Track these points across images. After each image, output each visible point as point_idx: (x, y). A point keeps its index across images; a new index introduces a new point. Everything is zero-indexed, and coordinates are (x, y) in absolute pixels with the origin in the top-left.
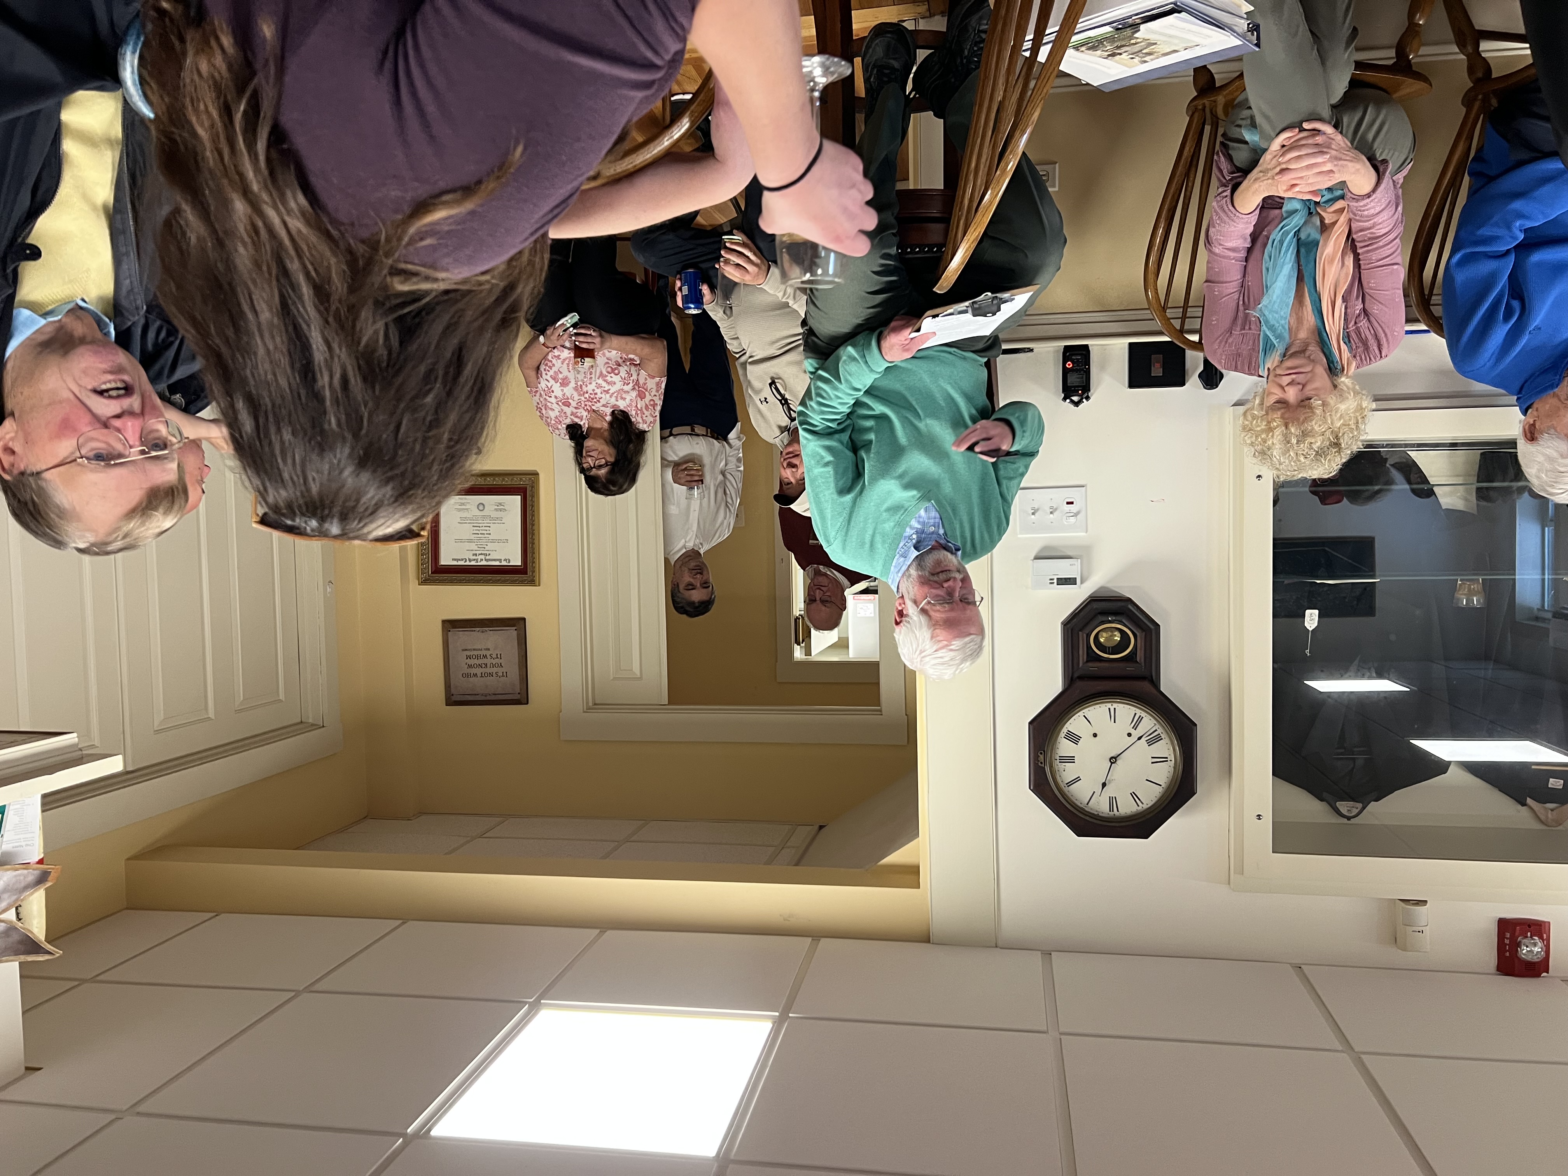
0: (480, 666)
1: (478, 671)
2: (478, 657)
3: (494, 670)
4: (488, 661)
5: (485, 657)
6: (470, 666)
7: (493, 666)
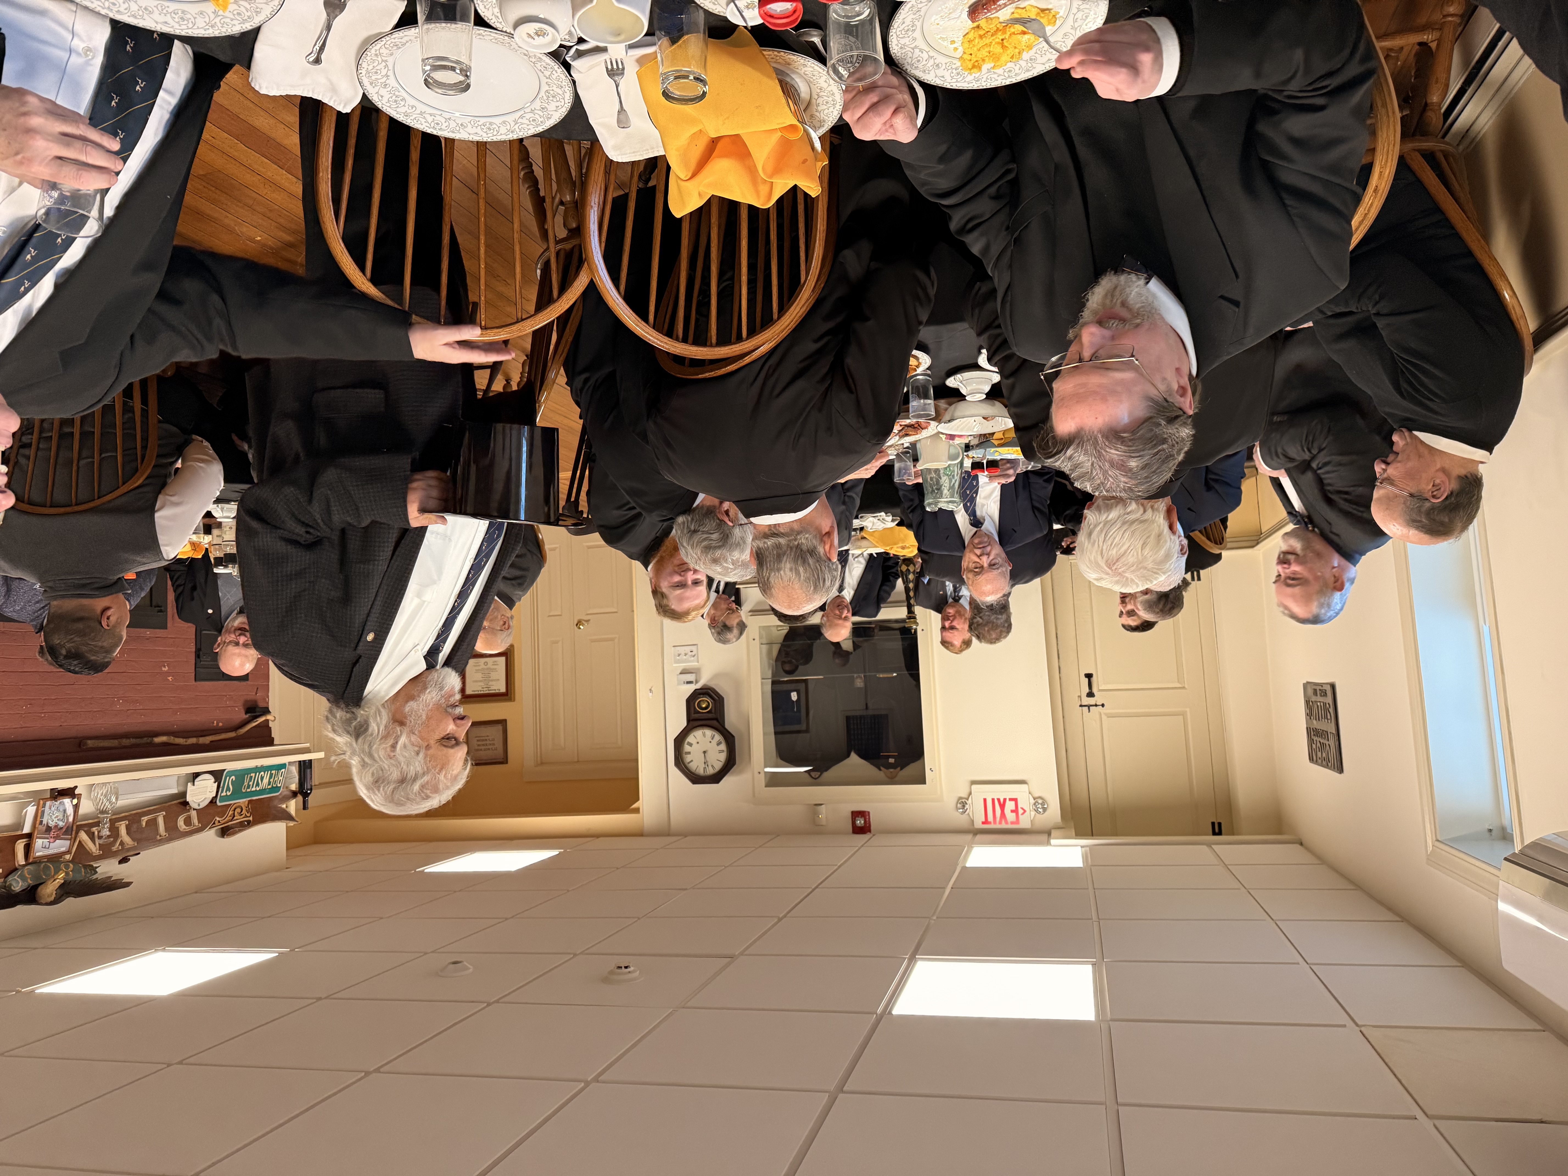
0: (483, 745)
1: (483, 748)
2: (483, 740)
3: (490, 747)
4: (488, 742)
5: (486, 740)
6: (479, 745)
7: (490, 744)
